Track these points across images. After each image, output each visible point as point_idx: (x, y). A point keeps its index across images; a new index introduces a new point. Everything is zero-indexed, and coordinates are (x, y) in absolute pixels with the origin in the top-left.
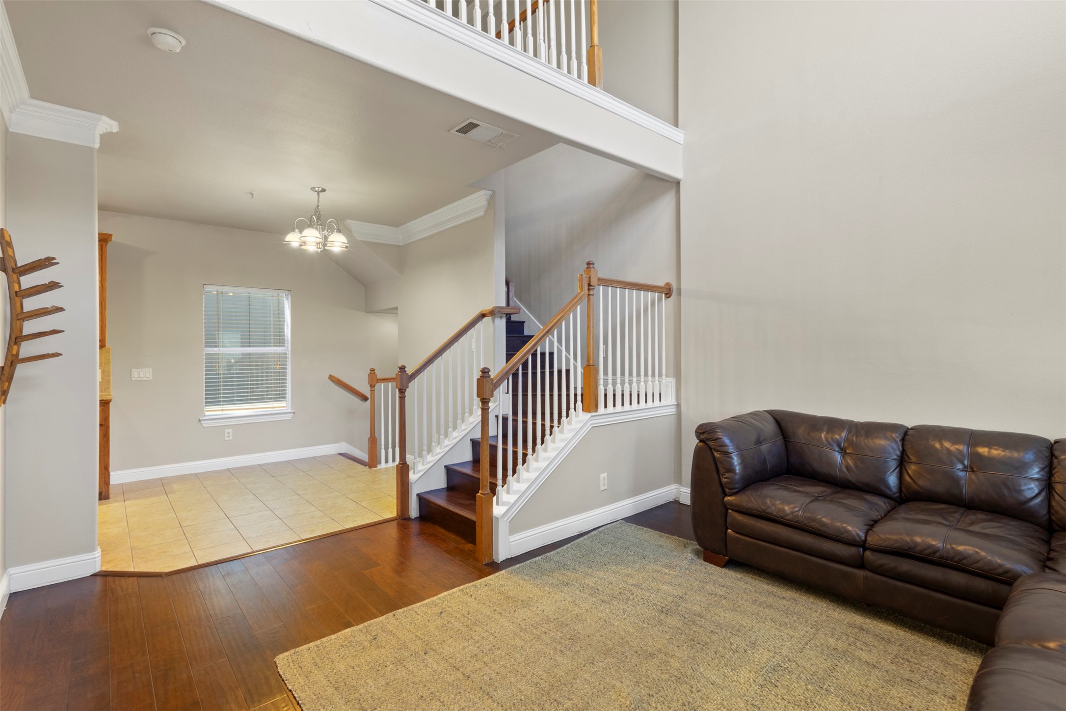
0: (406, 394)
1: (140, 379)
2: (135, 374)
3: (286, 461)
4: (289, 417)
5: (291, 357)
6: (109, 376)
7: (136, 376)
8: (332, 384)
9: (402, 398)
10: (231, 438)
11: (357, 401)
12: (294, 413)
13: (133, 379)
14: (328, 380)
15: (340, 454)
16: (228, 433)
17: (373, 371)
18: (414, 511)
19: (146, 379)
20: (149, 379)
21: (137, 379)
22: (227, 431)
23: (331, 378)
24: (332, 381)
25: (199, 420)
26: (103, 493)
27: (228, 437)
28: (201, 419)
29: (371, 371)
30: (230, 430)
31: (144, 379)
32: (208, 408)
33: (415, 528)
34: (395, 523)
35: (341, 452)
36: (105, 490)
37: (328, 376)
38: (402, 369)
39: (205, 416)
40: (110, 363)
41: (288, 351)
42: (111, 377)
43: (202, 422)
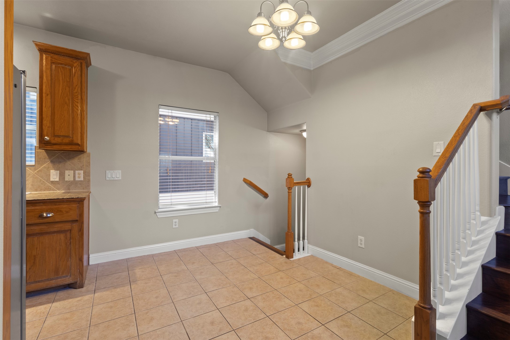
1: (113, 179)
2: (109, 175)
3: (215, 244)
4: (217, 210)
5: (218, 164)
6: (89, 176)
7: (109, 176)
8: (246, 186)
10: (177, 226)
11: (260, 197)
12: (220, 207)
13: (107, 179)
14: (243, 182)
15: (250, 238)
16: (175, 222)
17: (290, 175)
19: (117, 179)
20: (119, 179)
21: (110, 179)
22: (174, 220)
23: (245, 181)
24: (245, 183)
25: (155, 212)
26: (78, 283)
27: (175, 225)
28: (156, 211)
29: (289, 175)
30: (177, 220)
31: (115, 179)
32: (161, 195)
35: (251, 237)
36: (80, 280)
37: (243, 179)
39: (159, 208)
40: (90, 165)
41: (216, 159)
42: (91, 177)
43: (157, 214)
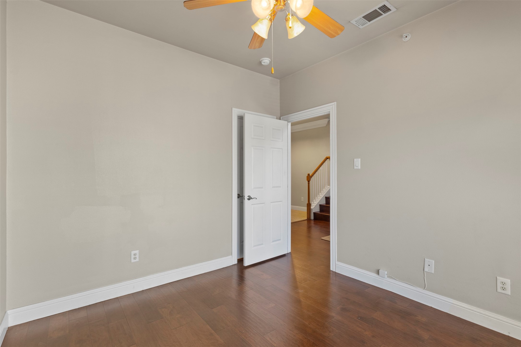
0: (310, 182)
9: (309, 184)
18: (312, 218)
33: (312, 222)
34: (306, 221)
38: (309, 175)
